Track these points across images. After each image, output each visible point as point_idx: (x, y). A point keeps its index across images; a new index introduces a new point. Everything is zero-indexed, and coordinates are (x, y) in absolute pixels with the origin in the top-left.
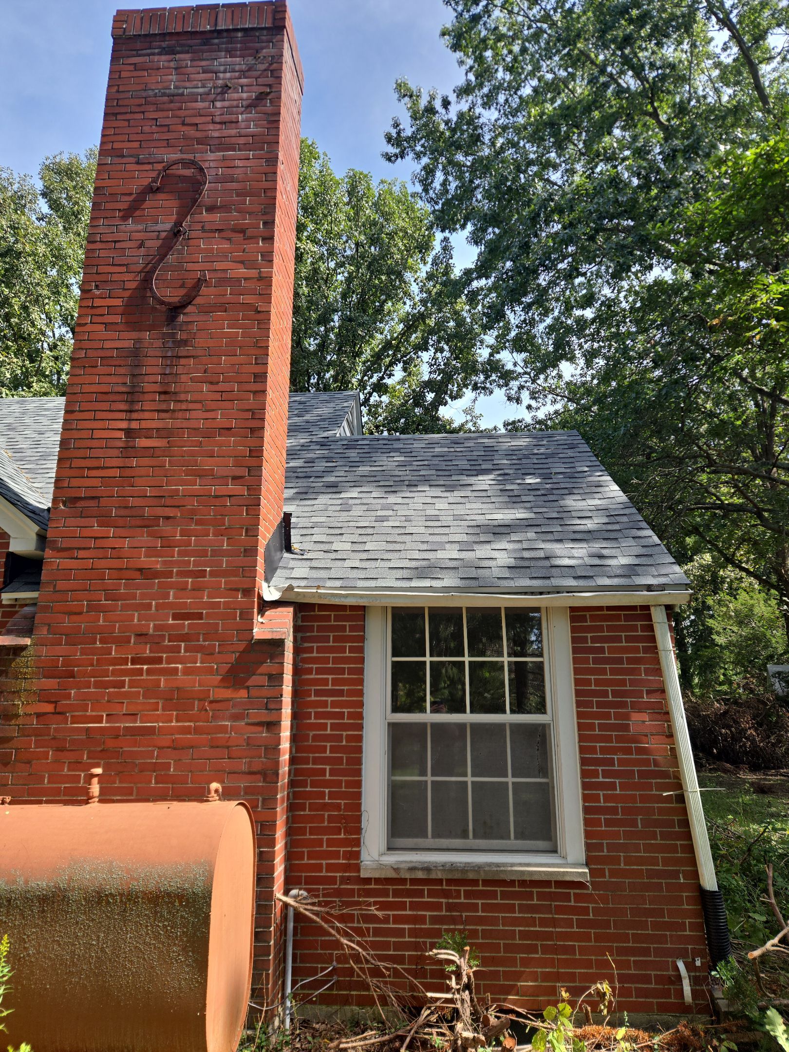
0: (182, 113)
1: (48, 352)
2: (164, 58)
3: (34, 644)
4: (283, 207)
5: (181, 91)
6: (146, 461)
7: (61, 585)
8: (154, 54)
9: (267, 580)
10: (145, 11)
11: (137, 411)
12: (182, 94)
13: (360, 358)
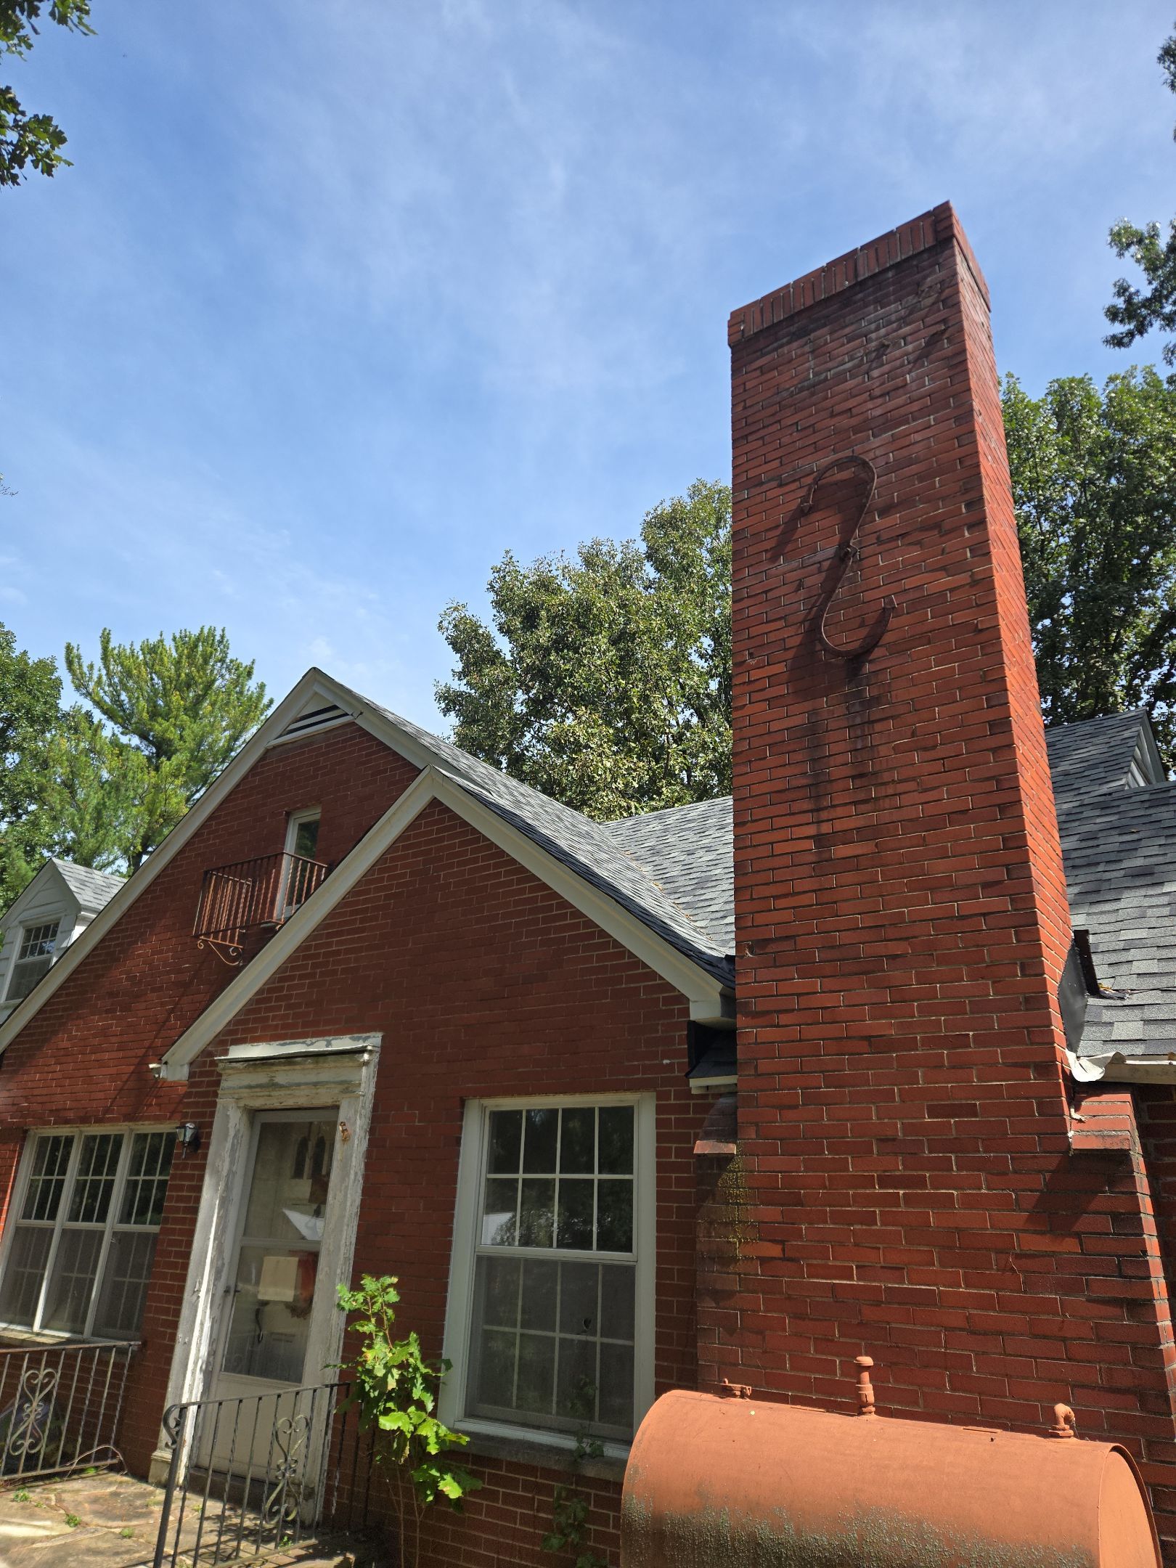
0: (828, 403)
1: (675, 746)
2: (795, 345)
3: (741, 1153)
4: (991, 473)
5: (823, 376)
6: (849, 877)
7: (764, 1065)
8: (782, 346)
9: (1073, 1047)
10: (764, 299)
11: (826, 808)
12: (826, 379)
13: (1119, 653)
